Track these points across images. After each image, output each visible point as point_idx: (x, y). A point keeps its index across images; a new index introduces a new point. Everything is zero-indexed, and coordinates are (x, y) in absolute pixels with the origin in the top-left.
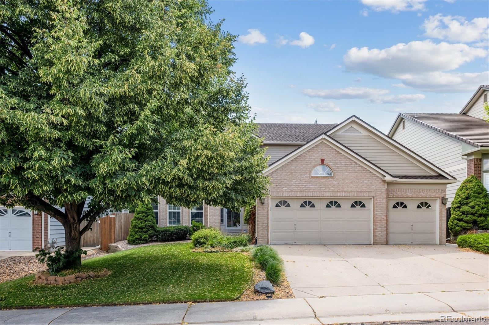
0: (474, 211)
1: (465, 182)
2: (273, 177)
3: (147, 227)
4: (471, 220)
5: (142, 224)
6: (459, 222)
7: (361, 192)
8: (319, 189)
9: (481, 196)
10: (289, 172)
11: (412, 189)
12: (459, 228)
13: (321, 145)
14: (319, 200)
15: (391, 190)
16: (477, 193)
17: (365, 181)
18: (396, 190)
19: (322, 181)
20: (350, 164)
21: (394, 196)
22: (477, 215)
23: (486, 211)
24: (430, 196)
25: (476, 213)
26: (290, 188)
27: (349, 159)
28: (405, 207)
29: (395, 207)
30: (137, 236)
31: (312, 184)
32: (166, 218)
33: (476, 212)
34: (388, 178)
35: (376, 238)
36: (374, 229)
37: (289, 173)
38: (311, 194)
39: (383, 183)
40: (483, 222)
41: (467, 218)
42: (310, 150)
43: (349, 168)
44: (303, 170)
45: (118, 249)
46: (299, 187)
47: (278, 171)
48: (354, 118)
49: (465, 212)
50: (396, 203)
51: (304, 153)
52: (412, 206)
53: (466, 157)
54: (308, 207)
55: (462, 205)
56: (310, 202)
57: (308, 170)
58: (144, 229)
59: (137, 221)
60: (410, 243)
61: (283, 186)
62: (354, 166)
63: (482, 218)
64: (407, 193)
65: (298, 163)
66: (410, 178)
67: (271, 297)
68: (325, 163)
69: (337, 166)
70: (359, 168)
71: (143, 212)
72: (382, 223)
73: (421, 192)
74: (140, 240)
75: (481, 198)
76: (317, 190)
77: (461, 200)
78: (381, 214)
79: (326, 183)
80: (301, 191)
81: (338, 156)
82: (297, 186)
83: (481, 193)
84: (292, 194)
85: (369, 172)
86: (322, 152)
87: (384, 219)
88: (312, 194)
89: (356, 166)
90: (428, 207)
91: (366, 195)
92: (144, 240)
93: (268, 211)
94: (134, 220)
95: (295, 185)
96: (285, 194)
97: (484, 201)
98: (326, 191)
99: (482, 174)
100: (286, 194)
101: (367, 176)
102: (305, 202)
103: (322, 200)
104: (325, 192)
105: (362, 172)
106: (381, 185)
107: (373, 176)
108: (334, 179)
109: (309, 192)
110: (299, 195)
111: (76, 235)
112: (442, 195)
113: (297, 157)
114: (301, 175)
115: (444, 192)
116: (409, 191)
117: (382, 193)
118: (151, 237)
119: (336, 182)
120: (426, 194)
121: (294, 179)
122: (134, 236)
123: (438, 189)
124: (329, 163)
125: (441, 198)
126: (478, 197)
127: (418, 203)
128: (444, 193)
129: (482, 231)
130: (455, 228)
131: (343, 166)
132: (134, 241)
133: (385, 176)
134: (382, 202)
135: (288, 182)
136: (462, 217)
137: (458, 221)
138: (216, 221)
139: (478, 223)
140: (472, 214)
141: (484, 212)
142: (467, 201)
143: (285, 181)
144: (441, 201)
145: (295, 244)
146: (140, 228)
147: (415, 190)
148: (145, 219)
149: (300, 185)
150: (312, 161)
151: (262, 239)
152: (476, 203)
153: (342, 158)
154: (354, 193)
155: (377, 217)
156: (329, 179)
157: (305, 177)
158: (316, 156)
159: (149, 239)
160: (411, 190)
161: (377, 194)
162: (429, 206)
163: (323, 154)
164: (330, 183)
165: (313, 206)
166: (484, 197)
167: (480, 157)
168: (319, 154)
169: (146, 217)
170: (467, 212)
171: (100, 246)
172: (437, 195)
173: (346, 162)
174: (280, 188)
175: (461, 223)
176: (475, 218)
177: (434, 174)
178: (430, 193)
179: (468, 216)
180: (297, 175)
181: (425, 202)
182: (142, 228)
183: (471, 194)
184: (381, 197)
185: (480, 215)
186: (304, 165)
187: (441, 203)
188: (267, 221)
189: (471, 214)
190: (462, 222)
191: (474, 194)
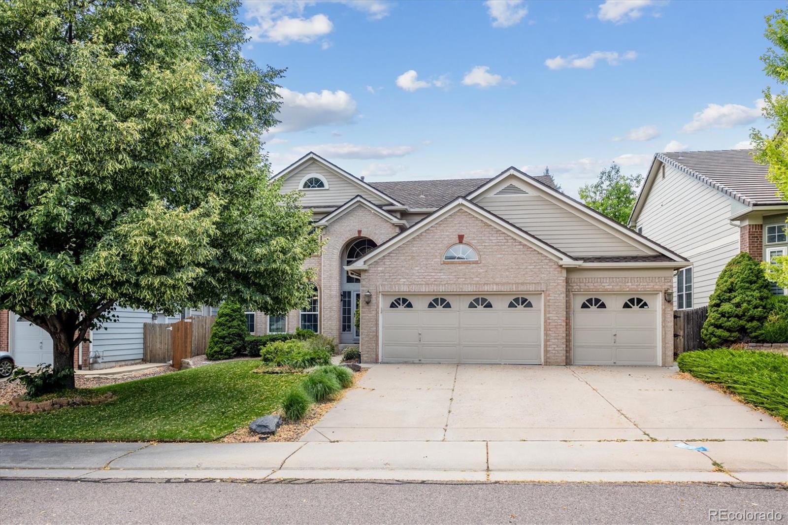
0: (739, 311)
1: (730, 264)
2: (384, 264)
3: (231, 336)
4: (736, 326)
5: (224, 332)
6: (716, 330)
7: (522, 284)
8: (455, 279)
9: (754, 286)
10: (408, 256)
11: (613, 278)
12: (716, 339)
13: (458, 214)
14: (458, 297)
15: (575, 279)
16: (747, 282)
17: (530, 267)
18: (584, 279)
19: (460, 268)
20: (505, 241)
21: (580, 289)
22: (746, 318)
23: (760, 311)
24: (643, 288)
25: (744, 315)
26: (410, 280)
27: (504, 233)
28: (603, 306)
29: (584, 306)
30: (216, 349)
31: (444, 273)
32: (266, 323)
33: (744, 313)
34: (567, 262)
35: (548, 356)
36: (546, 341)
37: (410, 257)
38: (442, 289)
39: (559, 269)
40: (756, 329)
41: (729, 323)
42: (441, 223)
43: (504, 247)
44: (430, 253)
45: (189, 366)
46: (424, 278)
47: (391, 255)
48: (512, 172)
49: (725, 312)
50: (587, 301)
51: (432, 227)
52: (614, 304)
53: (738, 223)
54: (439, 307)
55: (722, 302)
56: (443, 300)
57: (439, 251)
58: (227, 339)
59: (217, 327)
60: (611, 363)
61: (400, 277)
62: (511, 244)
63: (755, 323)
64: (603, 284)
65: (422, 242)
66: (607, 260)
67: (265, 438)
68: (465, 240)
69: (483, 244)
70: (519, 247)
71: (227, 315)
72: (558, 332)
73: (628, 282)
74: (221, 354)
75: (755, 290)
76: (452, 282)
77: (719, 294)
78: (557, 318)
79: (467, 271)
80: (428, 284)
81: (486, 230)
82: (421, 277)
83: (755, 282)
84: (414, 289)
85: (537, 253)
86: (461, 225)
87: (561, 325)
88: (444, 288)
89: (515, 244)
90: (642, 307)
91: (532, 288)
92: (226, 354)
93: (377, 313)
94: (214, 326)
95: (417, 274)
96: (403, 287)
97: (758, 295)
98: (466, 282)
99: (763, 250)
100: (404, 289)
101: (534, 258)
102: (436, 300)
103: (462, 297)
104: (465, 284)
105: (525, 253)
106: (556, 272)
107: (543, 258)
108: (480, 265)
109: (439, 284)
110: (424, 289)
111: (63, 349)
112: (665, 287)
113: (421, 233)
114: (427, 259)
115: (668, 282)
116: (608, 281)
117: (558, 284)
118: (235, 349)
119: (481, 269)
120: (637, 285)
121: (417, 267)
122: (212, 349)
123: (659, 278)
124: (471, 242)
125: (663, 291)
126: (748, 288)
127: (625, 299)
128: (669, 284)
129: (755, 344)
130: (710, 339)
131: (494, 244)
132: (213, 356)
133: (562, 259)
134: (558, 298)
135: (407, 271)
136: (720, 322)
137: (715, 327)
138: (332, 328)
139: (748, 331)
140: (737, 316)
141: (757, 314)
142: (729, 295)
143: (403, 269)
144: (664, 297)
145: (420, 363)
146: (220, 338)
147: (618, 280)
148: (229, 325)
149: (426, 274)
150: (444, 238)
151: (367, 355)
152: (745, 298)
153: (493, 232)
154: (511, 285)
155: (550, 323)
156: (472, 265)
157: (432, 262)
158: (450, 230)
159: (233, 352)
160: (611, 280)
161: (551, 287)
162: (645, 304)
163: (462, 228)
164: (472, 271)
165: (448, 306)
166: (761, 287)
167: (760, 222)
168: (455, 228)
169: (230, 322)
170: (728, 313)
171: (171, 362)
172: (657, 287)
173: (499, 238)
174: (395, 280)
175: (719, 332)
176: (742, 322)
177: (651, 253)
178: (644, 284)
179: (730, 319)
180: (421, 260)
181: (637, 299)
182: (223, 338)
183: (736, 284)
184: (556, 292)
185: (752, 319)
186: (431, 245)
187: (664, 299)
188: (375, 328)
189: (735, 317)
190: (720, 330)
191: (742, 284)
